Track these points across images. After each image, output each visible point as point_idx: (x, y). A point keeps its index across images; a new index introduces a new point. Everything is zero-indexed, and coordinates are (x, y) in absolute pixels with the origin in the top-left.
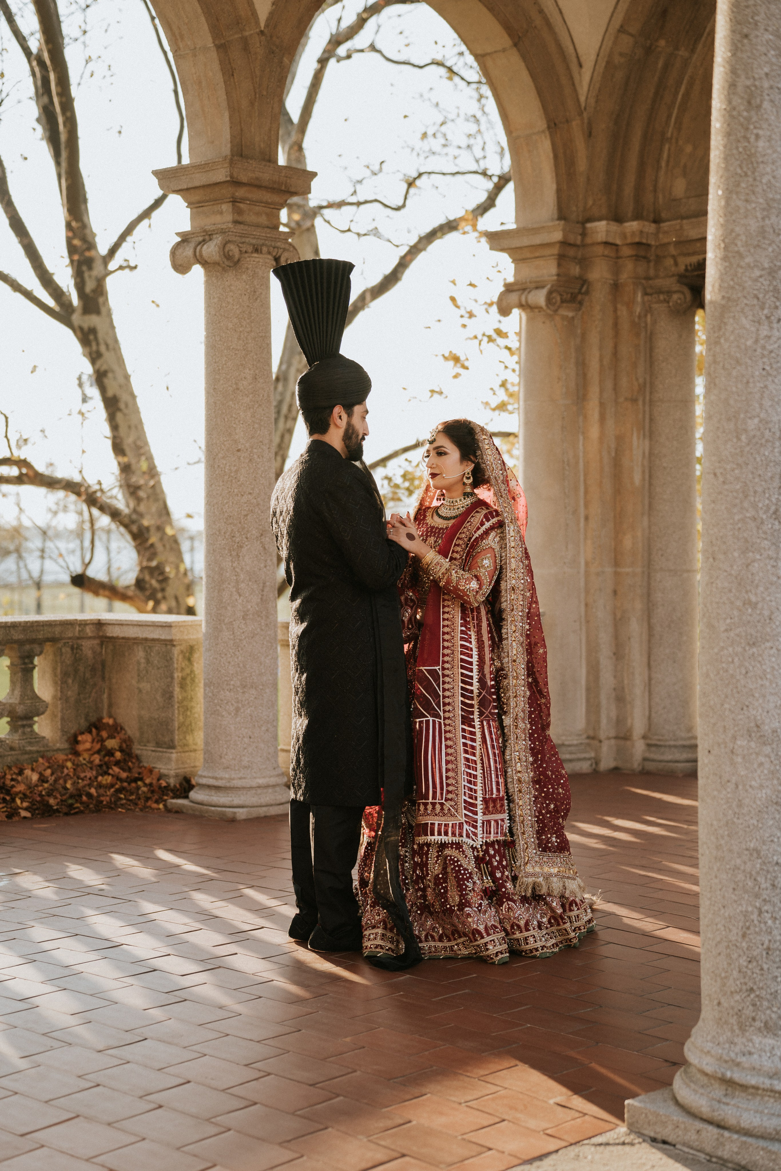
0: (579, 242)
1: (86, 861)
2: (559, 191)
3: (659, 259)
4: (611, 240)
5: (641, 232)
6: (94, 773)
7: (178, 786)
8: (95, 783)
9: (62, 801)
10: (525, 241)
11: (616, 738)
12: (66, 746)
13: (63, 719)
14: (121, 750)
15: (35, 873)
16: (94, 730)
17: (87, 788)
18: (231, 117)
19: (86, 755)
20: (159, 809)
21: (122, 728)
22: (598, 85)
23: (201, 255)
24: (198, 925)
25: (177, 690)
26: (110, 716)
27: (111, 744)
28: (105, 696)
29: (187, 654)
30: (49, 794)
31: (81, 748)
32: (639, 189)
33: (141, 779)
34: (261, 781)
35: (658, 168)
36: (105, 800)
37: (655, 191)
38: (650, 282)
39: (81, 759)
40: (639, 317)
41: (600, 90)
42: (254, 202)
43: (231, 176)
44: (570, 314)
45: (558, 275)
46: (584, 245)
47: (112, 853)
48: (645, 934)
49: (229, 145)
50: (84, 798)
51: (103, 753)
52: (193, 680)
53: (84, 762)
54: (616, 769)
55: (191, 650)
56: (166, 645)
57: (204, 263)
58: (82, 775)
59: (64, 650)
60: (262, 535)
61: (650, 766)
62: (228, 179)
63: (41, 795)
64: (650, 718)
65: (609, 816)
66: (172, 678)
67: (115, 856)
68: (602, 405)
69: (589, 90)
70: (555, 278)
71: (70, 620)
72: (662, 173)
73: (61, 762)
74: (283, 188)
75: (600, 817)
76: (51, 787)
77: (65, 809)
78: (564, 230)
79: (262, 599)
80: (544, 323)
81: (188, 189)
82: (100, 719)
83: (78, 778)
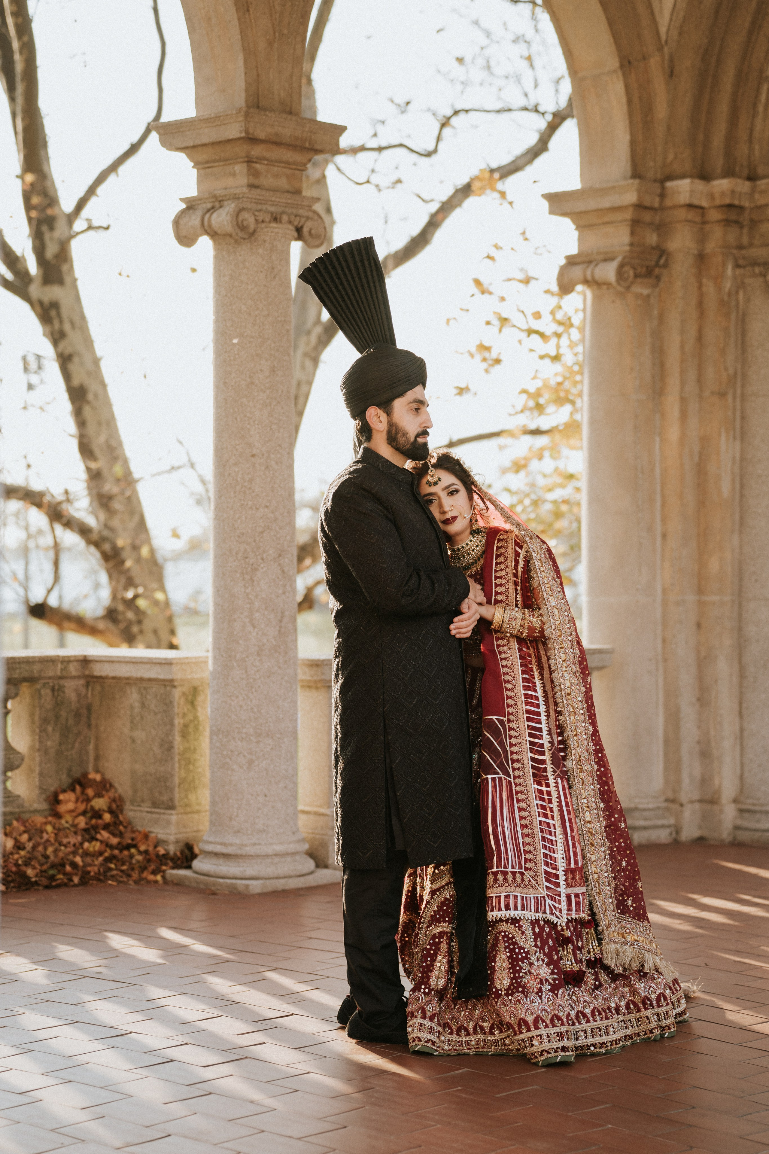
0: (656, 205)
1: (76, 941)
2: (633, 143)
3: (754, 224)
4: (696, 202)
5: (733, 192)
6: (79, 838)
7: (178, 854)
8: (81, 851)
9: (41, 871)
10: (592, 204)
11: (701, 801)
12: (44, 806)
13: (41, 774)
14: (111, 811)
15: (18, 955)
16: (78, 788)
17: (71, 857)
18: (245, 61)
19: (69, 818)
20: (156, 882)
21: (111, 786)
22: (682, 14)
23: (210, 226)
24: (217, 1012)
25: (178, 739)
26: (97, 771)
27: (99, 803)
28: (91, 747)
29: (190, 698)
30: (27, 863)
31: (62, 808)
32: (731, 138)
33: (135, 846)
34: (279, 848)
35: (754, 116)
36: (93, 870)
37: (750, 140)
38: (744, 252)
39: (63, 821)
40: (729, 294)
41: (684, 19)
42: (271, 162)
43: (247, 132)
44: (645, 292)
45: (631, 244)
46: (662, 208)
47: (106, 931)
48: (743, 1029)
49: (243, 95)
50: (68, 868)
51: (89, 815)
52: (196, 728)
53: (67, 825)
54: (701, 840)
55: (195, 691)
56: (165, 686)
57: (213, 235)
58: (65, 841)
59: (43, 692)
60: (280, 555)
61: (744, 836)
62: (243, 135)
63: (17, 865)
64: (741, 777)
65: (694, 893)
66: (172, 725)
67: (110, 935)
68: (683, 401)
69: (671, 20)
70: (628, 248)
71: (51, 657)
72: (759, 122)
73: (39, 825)
74: (307, 145)
75: (683, 894)
76: (28, 855)
77: (44, 881)
78: (639, 191)
79: (280, 631)
80: (613, 302)
81: (194, 147)
82: (85, 775)
83: (60, 844)
